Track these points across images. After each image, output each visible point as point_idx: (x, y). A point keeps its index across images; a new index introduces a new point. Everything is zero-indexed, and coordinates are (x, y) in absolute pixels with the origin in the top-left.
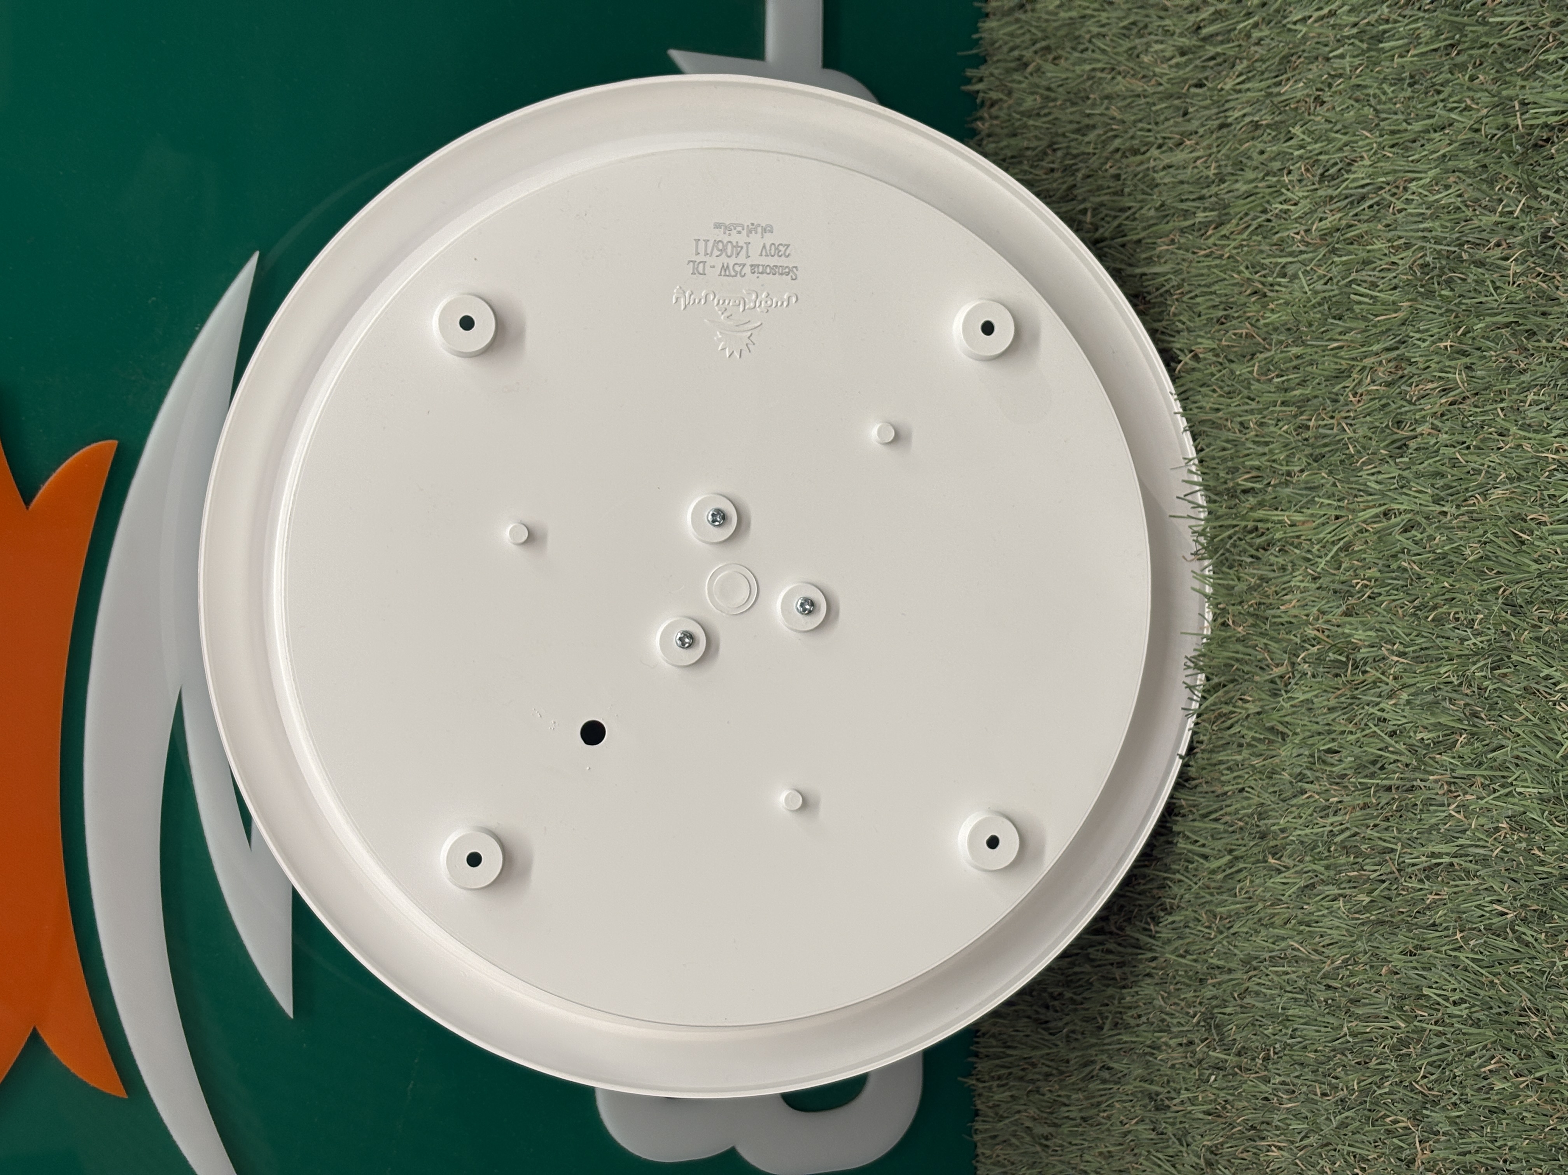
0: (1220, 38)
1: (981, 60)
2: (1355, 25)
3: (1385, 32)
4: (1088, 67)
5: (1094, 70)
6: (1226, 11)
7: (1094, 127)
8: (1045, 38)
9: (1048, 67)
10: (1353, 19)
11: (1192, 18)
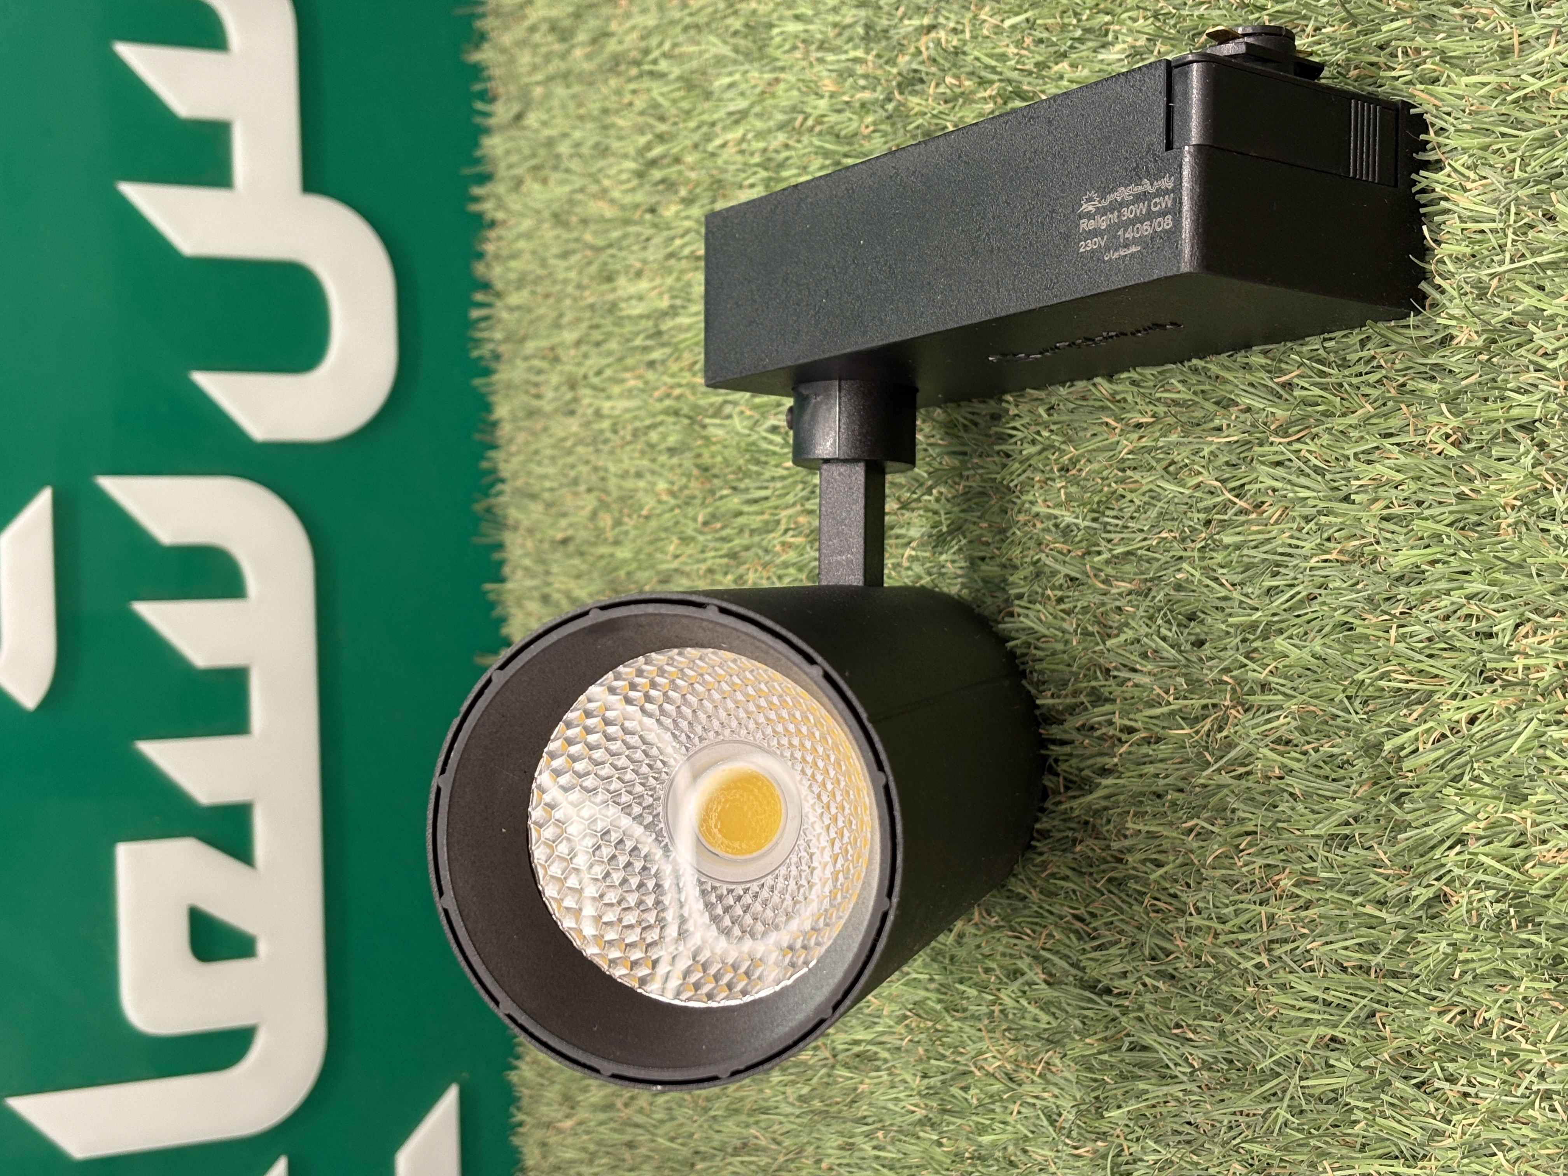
0: (665, 161)
1: (485, 178)
2: (765, 150)
3: (788, 158)
4: (567, 188)
5: (575, 191)
6: (667, 133)
7: (574, 252)
8: (534, 155)
9: (537, 187)
10: (761, 145)
11: (642, 140)
